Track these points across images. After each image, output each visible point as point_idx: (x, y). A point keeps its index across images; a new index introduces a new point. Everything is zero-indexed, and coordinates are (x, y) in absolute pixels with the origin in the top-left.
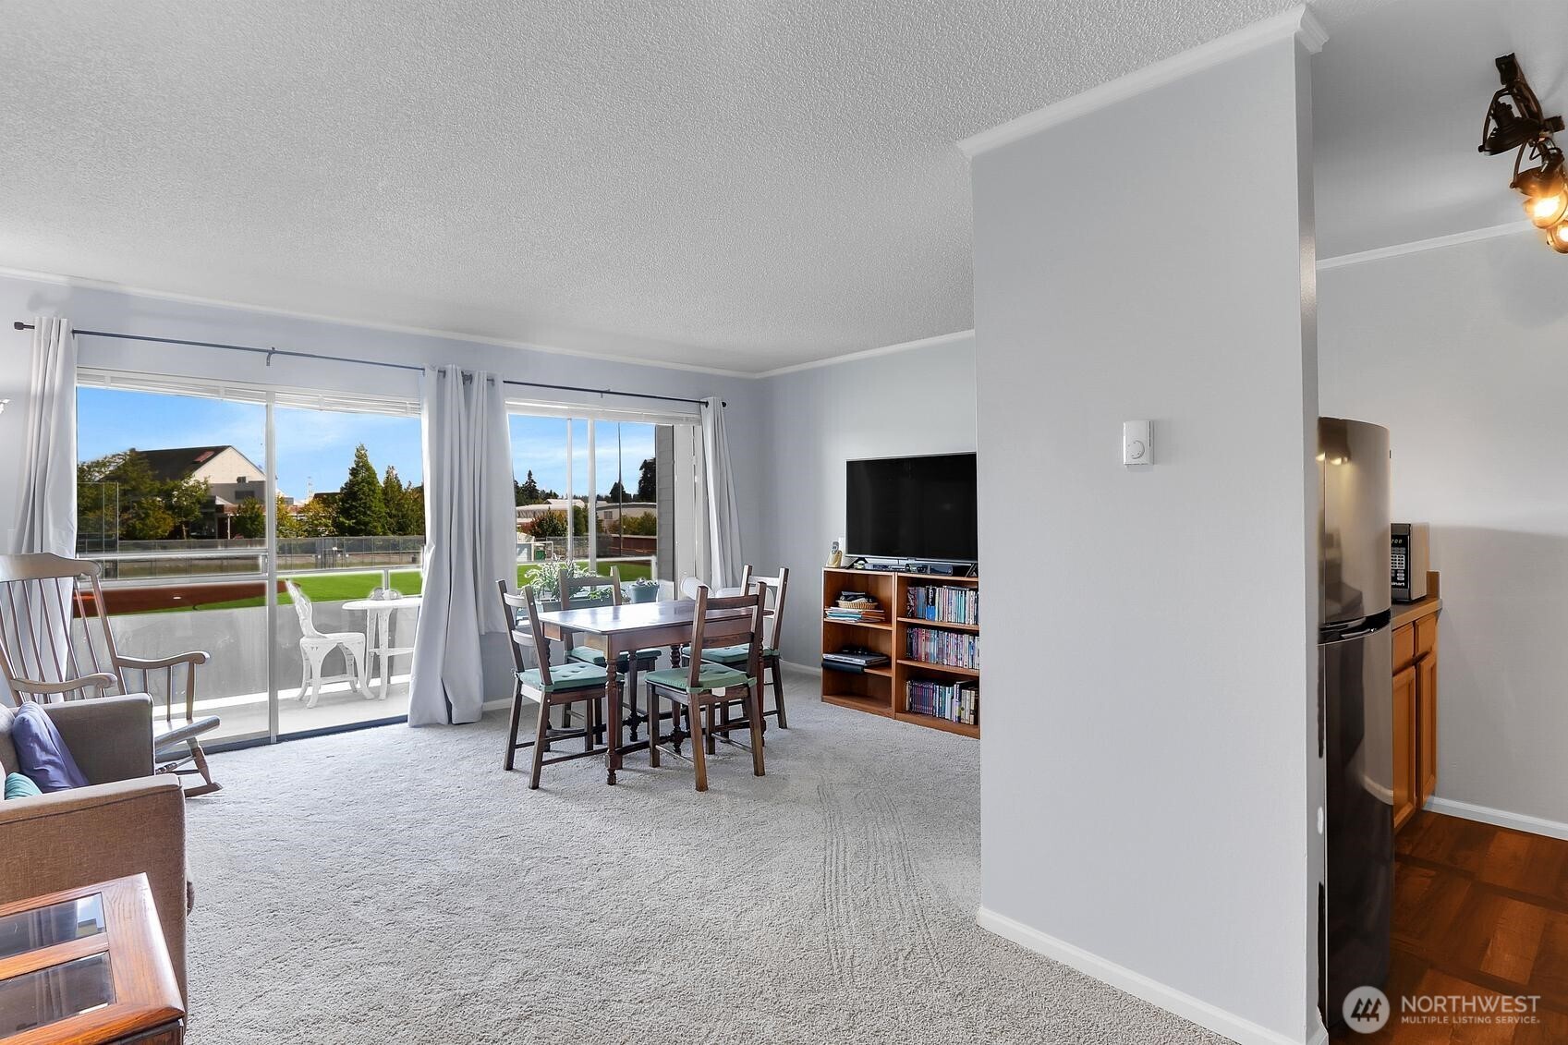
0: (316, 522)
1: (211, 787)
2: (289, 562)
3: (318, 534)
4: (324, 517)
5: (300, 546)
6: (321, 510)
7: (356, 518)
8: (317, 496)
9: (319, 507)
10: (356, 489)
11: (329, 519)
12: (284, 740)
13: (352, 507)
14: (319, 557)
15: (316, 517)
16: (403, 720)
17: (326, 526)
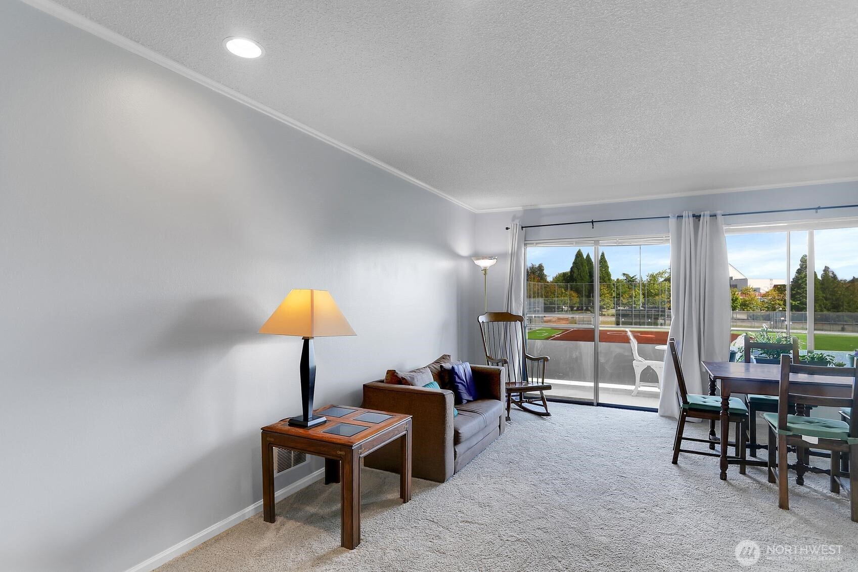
0: (772, 302)
1: (548, 414)
2: (753, 325)
3: (774, 309)
4: (778, 300)
5: (762, 316)
6: (776, 295)
7: (800, 300)
8: (775, 286)
9: (775, 294)
10: (800, 282)
11: (782, 300)
12: (600, 406)
13: (798, 293)
14: (772, 323)
15: (774, 299)
16: (655, 411)
17: (779, 305)
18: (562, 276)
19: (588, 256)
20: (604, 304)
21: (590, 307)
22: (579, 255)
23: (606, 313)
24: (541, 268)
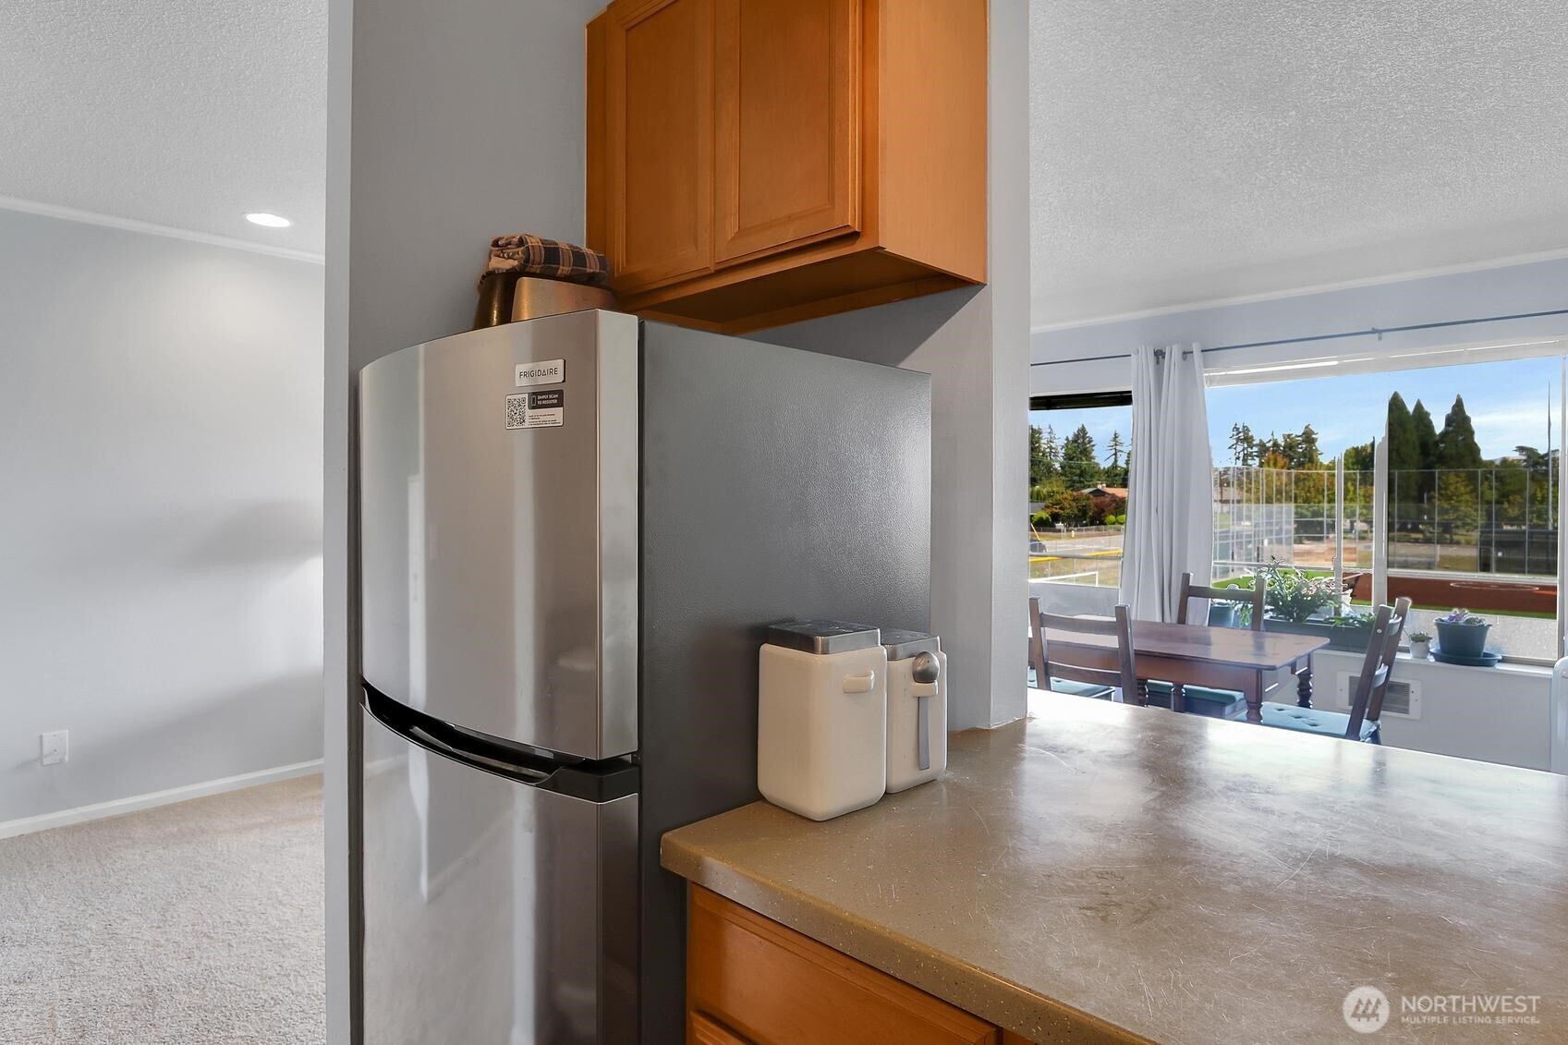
18: (1353, 455)
19: (1419, 407)
20: (1458, 518)
21: (1423, 524)
22: (1396, 405)
23: (1462, 539)
24: (1309, 437)
